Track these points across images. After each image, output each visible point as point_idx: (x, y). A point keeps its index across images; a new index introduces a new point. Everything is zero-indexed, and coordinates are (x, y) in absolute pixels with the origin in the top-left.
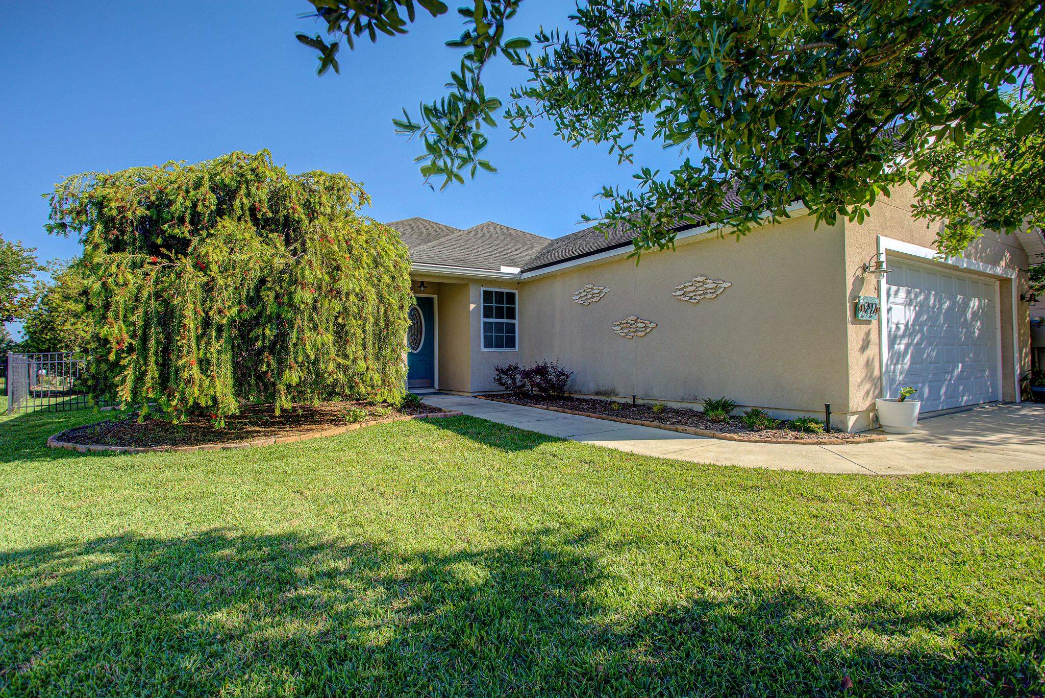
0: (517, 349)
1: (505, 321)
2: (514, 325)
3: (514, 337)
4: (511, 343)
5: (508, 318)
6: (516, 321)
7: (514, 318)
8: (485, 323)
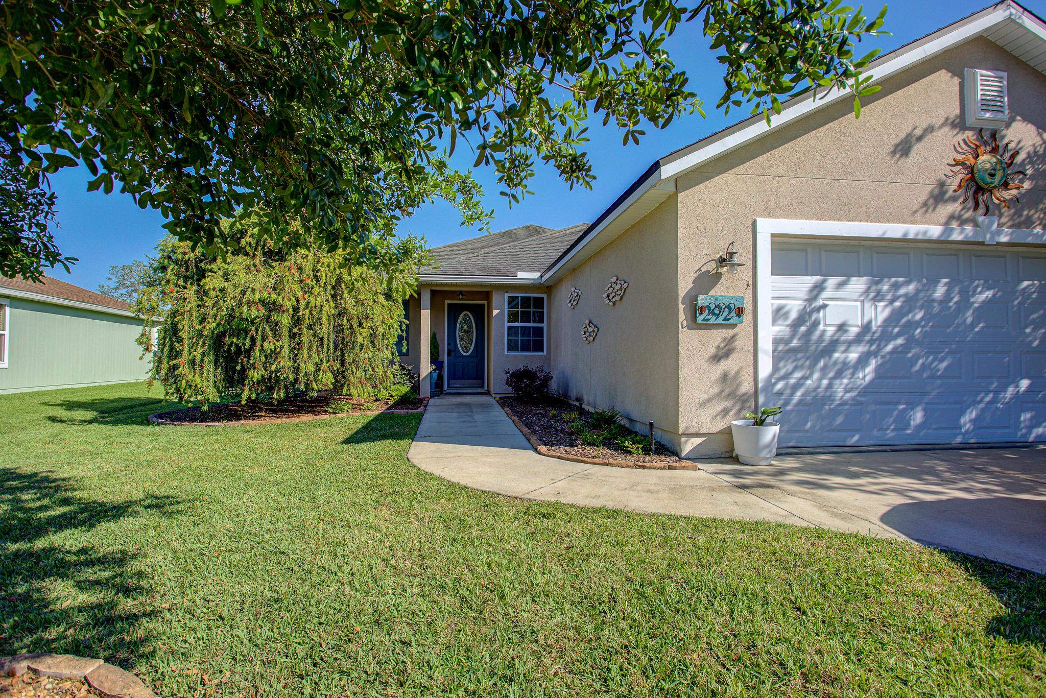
0: (545, 353)
1: (532, 325)
2: (542, 329)
3: (542, 341)
4: (539, 347)
5: (535, 322)
6: (544, 325)
7: (543, 322)
8: (510, 328)
